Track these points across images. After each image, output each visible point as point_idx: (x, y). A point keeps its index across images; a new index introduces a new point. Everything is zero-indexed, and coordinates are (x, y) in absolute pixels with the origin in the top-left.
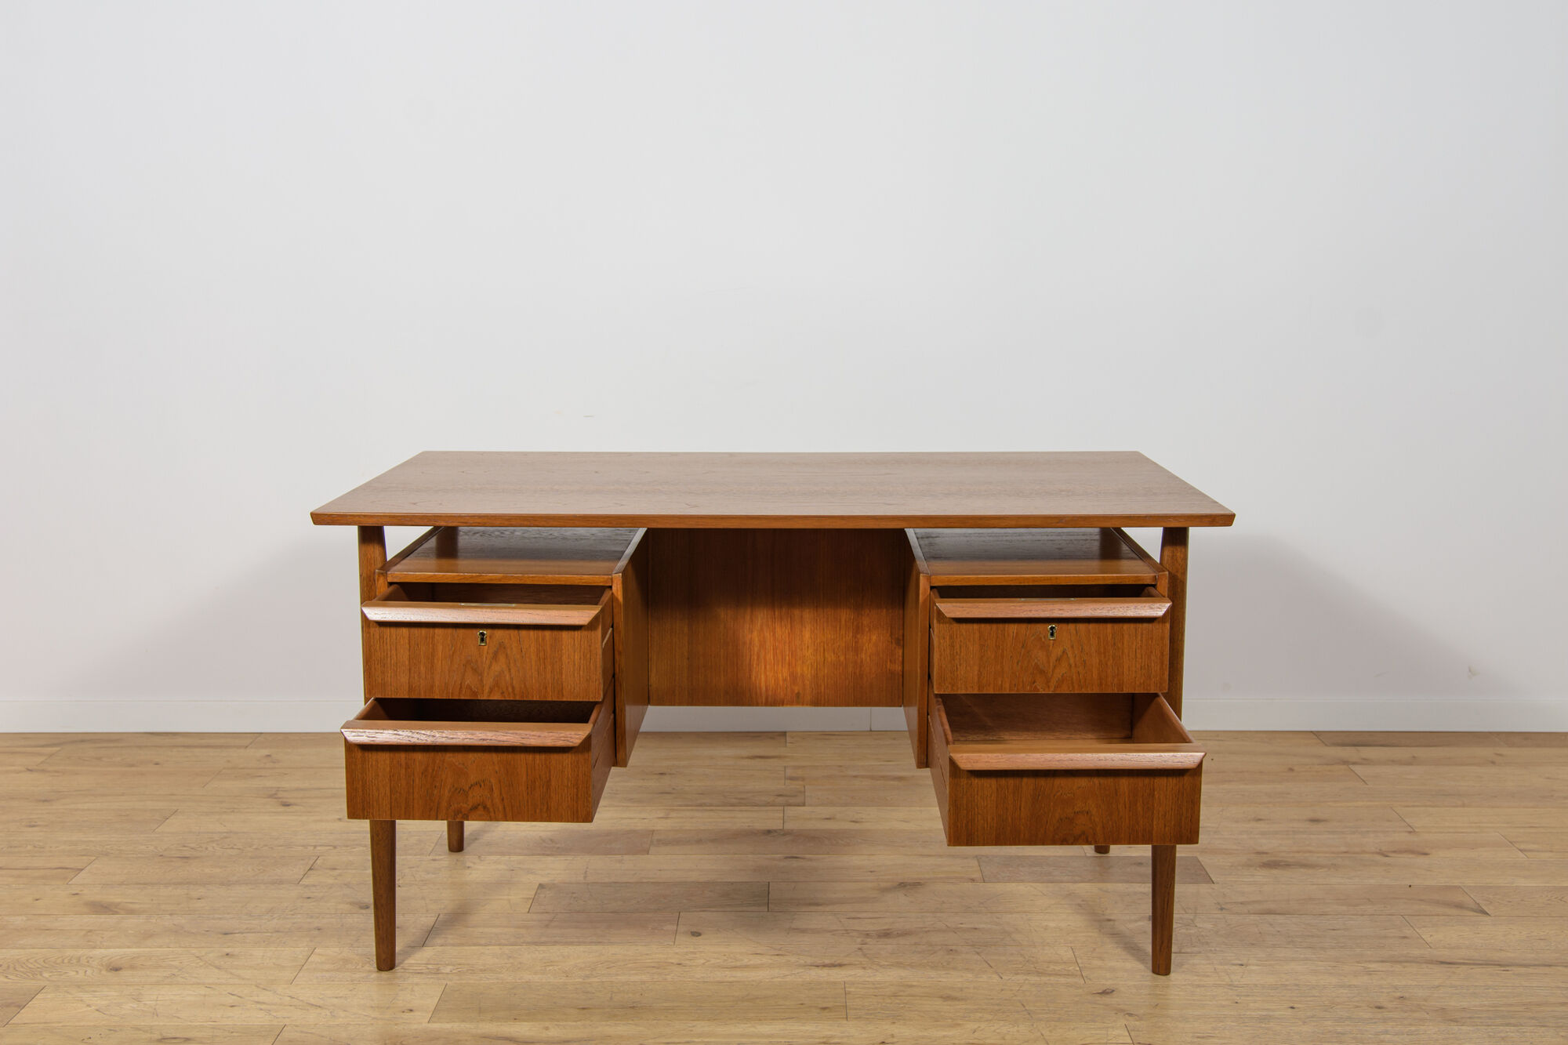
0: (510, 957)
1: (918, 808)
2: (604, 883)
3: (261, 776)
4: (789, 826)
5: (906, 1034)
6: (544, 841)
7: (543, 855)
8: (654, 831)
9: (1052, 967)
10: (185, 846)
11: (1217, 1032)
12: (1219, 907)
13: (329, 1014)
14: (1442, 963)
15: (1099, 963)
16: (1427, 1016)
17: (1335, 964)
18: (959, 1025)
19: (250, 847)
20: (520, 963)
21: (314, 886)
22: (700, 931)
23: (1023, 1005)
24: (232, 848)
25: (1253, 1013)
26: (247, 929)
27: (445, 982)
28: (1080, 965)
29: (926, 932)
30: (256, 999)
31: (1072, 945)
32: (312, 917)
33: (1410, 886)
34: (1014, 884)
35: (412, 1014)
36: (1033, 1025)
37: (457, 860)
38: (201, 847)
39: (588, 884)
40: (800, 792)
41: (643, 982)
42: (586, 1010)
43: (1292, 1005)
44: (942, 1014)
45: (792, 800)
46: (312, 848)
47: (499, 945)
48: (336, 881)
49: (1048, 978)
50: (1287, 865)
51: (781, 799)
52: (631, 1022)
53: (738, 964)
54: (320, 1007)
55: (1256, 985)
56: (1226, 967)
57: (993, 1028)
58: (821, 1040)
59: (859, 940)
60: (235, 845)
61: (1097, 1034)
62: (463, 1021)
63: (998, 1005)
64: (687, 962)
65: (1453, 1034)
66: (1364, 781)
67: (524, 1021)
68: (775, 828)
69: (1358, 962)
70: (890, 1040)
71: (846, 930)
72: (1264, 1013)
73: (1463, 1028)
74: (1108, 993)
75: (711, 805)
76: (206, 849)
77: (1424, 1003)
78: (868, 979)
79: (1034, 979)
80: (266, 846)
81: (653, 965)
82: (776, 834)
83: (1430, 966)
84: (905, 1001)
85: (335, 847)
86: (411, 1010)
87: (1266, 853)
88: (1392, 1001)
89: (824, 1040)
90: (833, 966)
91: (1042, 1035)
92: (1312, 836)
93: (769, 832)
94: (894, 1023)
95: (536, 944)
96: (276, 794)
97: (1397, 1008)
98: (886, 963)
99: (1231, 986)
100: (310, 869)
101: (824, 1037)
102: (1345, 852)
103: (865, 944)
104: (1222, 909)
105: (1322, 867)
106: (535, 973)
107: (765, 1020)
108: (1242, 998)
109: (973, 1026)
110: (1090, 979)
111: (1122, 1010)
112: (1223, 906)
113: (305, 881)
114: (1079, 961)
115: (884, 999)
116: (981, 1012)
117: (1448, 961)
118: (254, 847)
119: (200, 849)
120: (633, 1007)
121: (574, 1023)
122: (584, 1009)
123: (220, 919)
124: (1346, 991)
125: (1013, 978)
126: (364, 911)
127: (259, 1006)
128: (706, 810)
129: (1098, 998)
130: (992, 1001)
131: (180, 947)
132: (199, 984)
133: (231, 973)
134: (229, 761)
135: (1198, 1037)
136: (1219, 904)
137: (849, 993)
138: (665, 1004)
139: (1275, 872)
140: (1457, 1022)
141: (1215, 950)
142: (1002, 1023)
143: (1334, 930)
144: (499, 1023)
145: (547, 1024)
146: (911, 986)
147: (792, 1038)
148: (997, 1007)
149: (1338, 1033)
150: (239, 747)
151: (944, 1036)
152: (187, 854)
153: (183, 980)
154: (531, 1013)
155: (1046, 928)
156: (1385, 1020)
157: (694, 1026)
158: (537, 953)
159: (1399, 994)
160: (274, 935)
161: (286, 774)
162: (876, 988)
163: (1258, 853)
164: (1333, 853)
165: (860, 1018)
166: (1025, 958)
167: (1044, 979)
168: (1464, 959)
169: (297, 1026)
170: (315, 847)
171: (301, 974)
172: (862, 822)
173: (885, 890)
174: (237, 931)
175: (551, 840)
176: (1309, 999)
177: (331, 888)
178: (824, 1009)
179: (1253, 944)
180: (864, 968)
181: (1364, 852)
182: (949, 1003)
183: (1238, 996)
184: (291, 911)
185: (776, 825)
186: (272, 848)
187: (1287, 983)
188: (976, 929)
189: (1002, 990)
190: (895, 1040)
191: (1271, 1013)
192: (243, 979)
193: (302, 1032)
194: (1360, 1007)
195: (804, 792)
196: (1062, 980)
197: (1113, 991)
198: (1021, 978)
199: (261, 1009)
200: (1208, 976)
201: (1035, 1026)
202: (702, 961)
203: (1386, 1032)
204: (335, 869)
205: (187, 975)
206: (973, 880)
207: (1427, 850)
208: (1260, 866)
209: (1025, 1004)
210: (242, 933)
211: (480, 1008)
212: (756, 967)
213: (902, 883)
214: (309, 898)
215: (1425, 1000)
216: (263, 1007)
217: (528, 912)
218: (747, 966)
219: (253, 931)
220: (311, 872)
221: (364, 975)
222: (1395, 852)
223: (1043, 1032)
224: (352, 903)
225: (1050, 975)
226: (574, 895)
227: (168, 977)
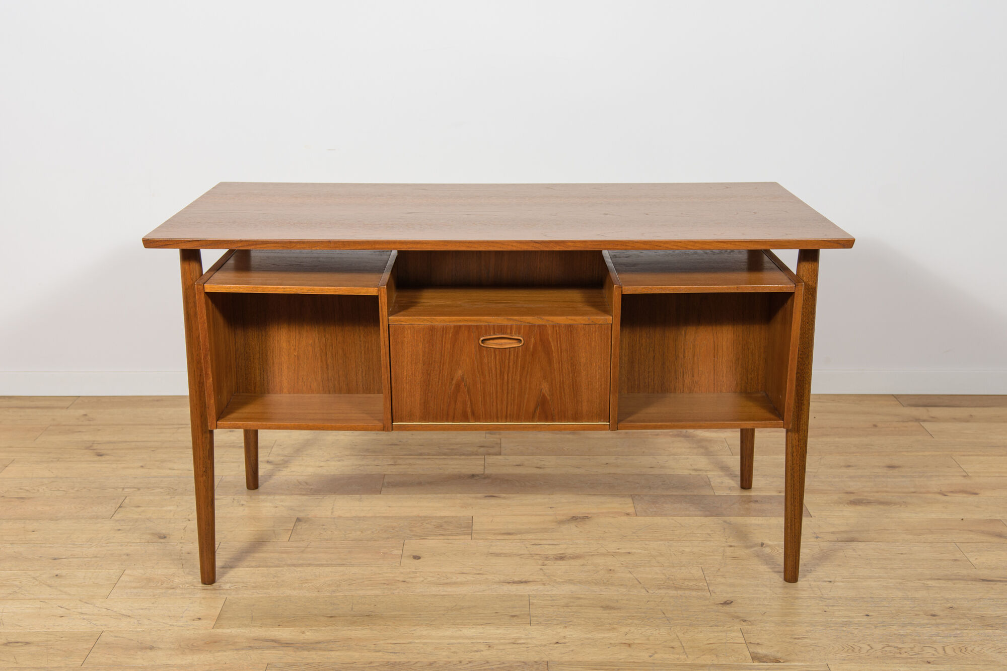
0: (275, 577)
1: (587, 457)
2: (347, 517)
3: (80, 432)
4: (487, 472)
5: (574, 636)
6: (300, 483)
7: (300, 494)
8: (385, 475)
9: (686, 583)
10: (21, 489)
11: (809, 634)
12: (815, 536)
13: (136, 621)
14: (984, 580)
15: (723, 580)
16: (969, 622)
17: (901, 581)
18: (614, 629)
19: (73, 489)
20: (283, 581)
21: (123, 520)
22: (420, 555)
23: (664, 613)
24: (58, 490)
25: (838, 620)
26: (72, 555)
27: (225, 596)
28: (708, 582)
29: (592, 555)
30: (80, 611)
31: (702, 566)
32: (121, 546)
33: (962, 519)
34: (659, 518)
35: (200, 621)
36: (670, 629)
37: (234, 499)
38: (34, 489)
39: (334, 518)
40: (497, 444)
41: (377, 596)
42: (333, 618)
43: (867, 613)
44: (602, 620)
45: (492, 451)
46: (121, 490)
47: (267, 567)
48: (140, 516)
49: (683, 592)
50: (869, 503)
51: (482, 449)
52: (368, 627)
53: (449, 581)
54: (129, 616)
55: (840, 598)
56: (819, 583)
57: (640, 631)
58: (511, 641)
59: (540, 562)
60: (61, 488)
61: (719, 636)
62: (239, 627)
63: (644, 613)
64: (411, 580)
65: (988, 636)
66: (931, 435)
67: (286, 626)
68: (477, 472)
69: (919, 580)
70: (564, 641)
71: (531, 554)
72: (845, 620)
73: (997, 631)
74: (728, 604)
75: (429, 454)
76: (38, 490)
77: (969, 612)
78: (547, 593)
79: (673, 593)
80: (84, 488)
81: (383, 582)
82: (478, 478)
83: (974, 583)
84: (574, 610)
85: (139, 489)
86: (200, 619)
87: (853, 493)
88: (943, 610)
89: (513, 641)
90: (520, 582)
91: (678, 637)
92: (889, 479)
93: (473, 476)
94: (566, 627)
95: (294, 565)
96: (91, 446)
97: (947, 616)
98: (561, 580)
99: (822, 598)
100: (120, 507)
101: (513, 639)
102: (914, 492)
103: (545, 565)
104: (817, 537)
105: (895, 504)
106: (294, 589)
107: (468, 625)
108: (830, 608)
109: (625, 629)
110: (715, 593)
111: (738, 617)
112: (818, 535)
113: (117, 517)
114: (707, 578)
115: (558, 608)
116: (631, 619)
117: (989, 579)
118: (76, 489)
119: (33, 491)
120: (369, 616)
121: (324, 628)
122: (331, 617)
123: (51, 547)
124: (908, 603)
125: (657, 592)
126: (162, 540)
127: (82, 616)
128: (425, 458)
129: (720, 607)
130: (640, 610)
131: (20, 570)
132: (35, 599)
133: (61, 591)
134: (54, 420)
135: (795, 638)
136: (815, 533)
137: (533, 604)
138: (393, 613)
139: (859, 508)
140: (992, 627)
141: (811, 570)
142: (648, 627)
143: (902, 554)
144: (267, 629)
145: (303, 629)
146: (579, 598)
147: (489, 640)
148: (644, 615)
149: (902, 635)
150: (62, 408)
151: (604, 638)
152: (23, 495)
153: (22, 596)
154: (291, 620)
155: (683, 552)
156: (937, 625)
157: (414, 630)
158: (295, 572)
159: (949, 605)
160: (93, 559)
161: (99, 430)
162: (553, 600)
163: (847, 493)
164: (904, 493)
165: (540, 623)
166: (666, 576)
167: (680, 592)
168: (1000, 577)
169: (112, 632)
170: (123, 489)
171: (114, 591)
172: (544, 468)
173: (561, 522)
174: (64, 557)
175: (307, 483)
176: (880, 608)
177: (136, 522)
178: (513, 616)
179: (839, 565)
180: (544, 584)
181: (928, 492)
182: (608, 611)
183: (826, 606)
184: (106, 540)
185: (478, 470)
186: (90, 490)
187: (864, 596)
188: (629, 553)
189: (648, 601)
190: (567, 641)
191: (851, 620)
192: (70, 595)
193: (116, 637)
194: (919, 615)
195: (500, 444)
196: (694, 593)
197: (732, 602)
198: (663, 592)
199: (84, 619)
200: (804, 590)
201: (672, 630)
202: (422, 579)
203: (938, 635)
204: (139, 507)
205: (26, 592)
206: (628, 514)
207: (976, 491)
208: (848, 504)
209: (665, 612)
210: (68, 558)
211: (252, 617)
212: (462, 583)
213: (574, 517)
214: (119, 530)
215: (969, 610)
216: (85, 617)
217: (289, 541)
218: (455, 583)
219: (76, 556)
220: (121, 509)
221: (164, 591)
222: (952, 492)
223: (678, 634)
224: (153, 534)
225: (684, 589)
226: (324, 527)
227: (11, 594)
